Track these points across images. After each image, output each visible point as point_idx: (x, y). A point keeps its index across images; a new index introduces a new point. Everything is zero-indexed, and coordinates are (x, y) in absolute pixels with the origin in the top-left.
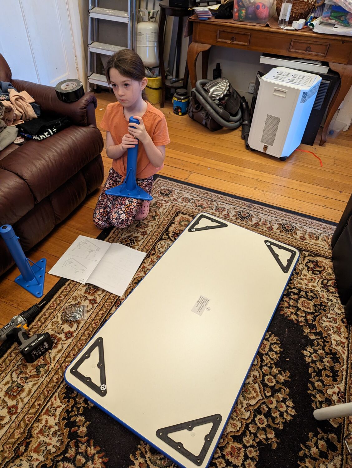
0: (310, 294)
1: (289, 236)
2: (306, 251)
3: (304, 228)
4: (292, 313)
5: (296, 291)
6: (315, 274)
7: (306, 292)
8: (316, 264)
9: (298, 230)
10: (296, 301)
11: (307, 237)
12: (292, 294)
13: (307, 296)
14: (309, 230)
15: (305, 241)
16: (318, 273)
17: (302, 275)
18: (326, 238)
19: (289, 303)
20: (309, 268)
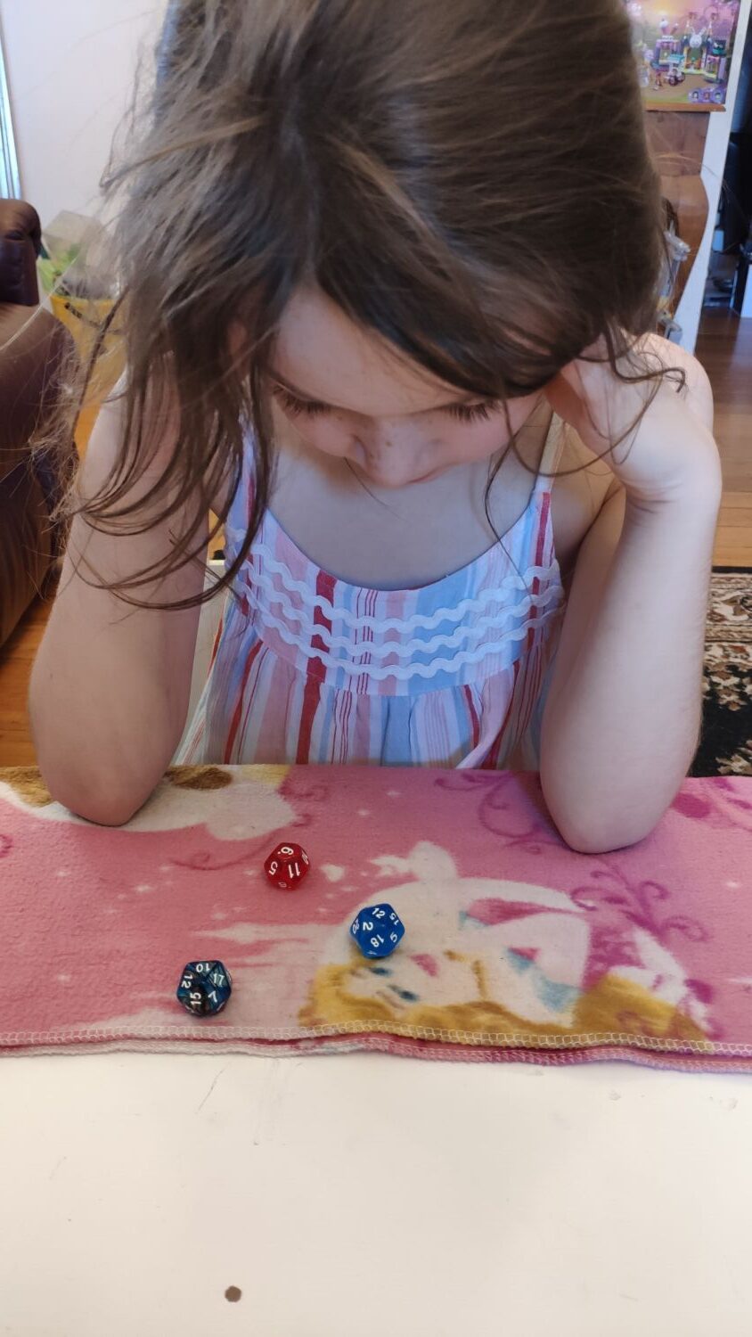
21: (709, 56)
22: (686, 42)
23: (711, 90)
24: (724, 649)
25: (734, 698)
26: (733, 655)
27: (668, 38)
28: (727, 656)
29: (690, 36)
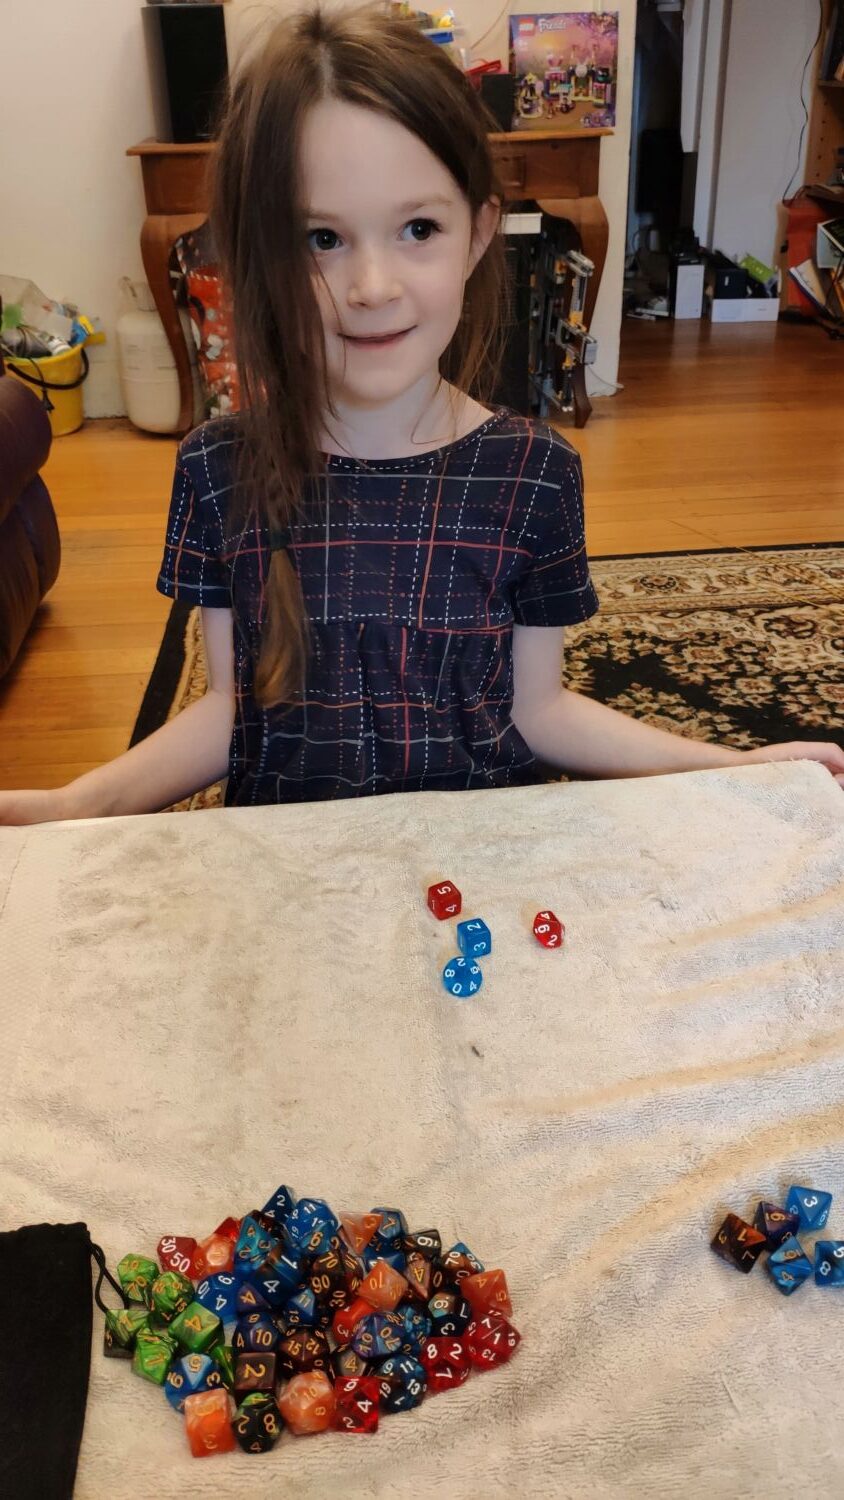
0: (831, 673)
1: (675, 594)
2: (742, 607)
3: (695, 572)
4: (824, 717)
5: (795, 679)
6: (804, 638)
7: (819, 673)
8: (788, 620)
9: (686, 579)
10: (812, 692)
11: (717, 584)
12: (790, 686)
13: (827, 677)
14: (713, 573)
15: (722, 593)
16: (808, 634)
17: (778, 649)
18: (764, 576)
19: (799, 703)
20: (779, 633)
21: (596, 84)
22: (572, 73)
23: (602, 115)
24: (622, 618)
25: (625, 654)
26: (629, 622)
27: (555, 70)
28: (624, 624)
29: (575, 67)
